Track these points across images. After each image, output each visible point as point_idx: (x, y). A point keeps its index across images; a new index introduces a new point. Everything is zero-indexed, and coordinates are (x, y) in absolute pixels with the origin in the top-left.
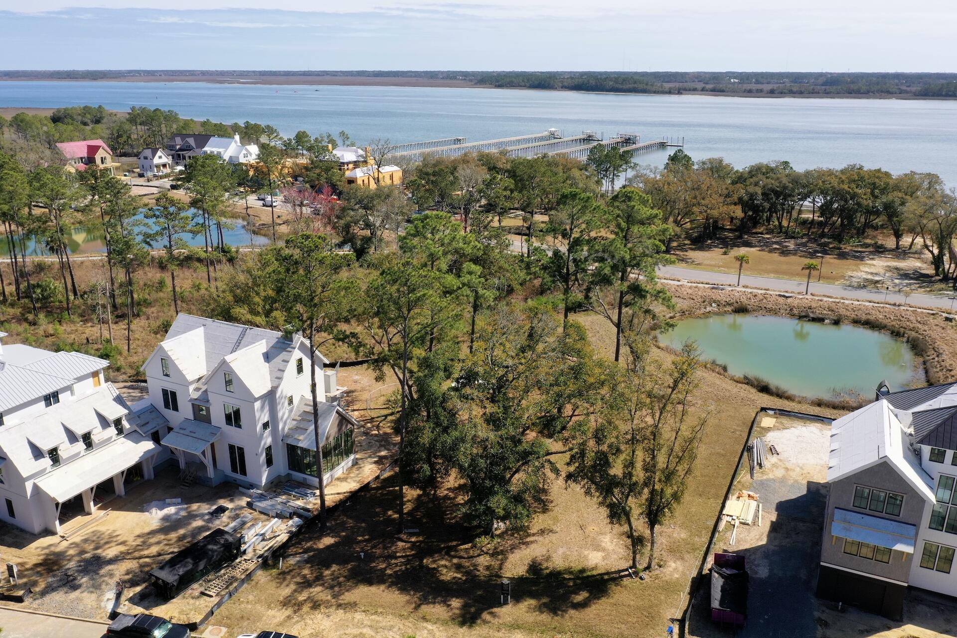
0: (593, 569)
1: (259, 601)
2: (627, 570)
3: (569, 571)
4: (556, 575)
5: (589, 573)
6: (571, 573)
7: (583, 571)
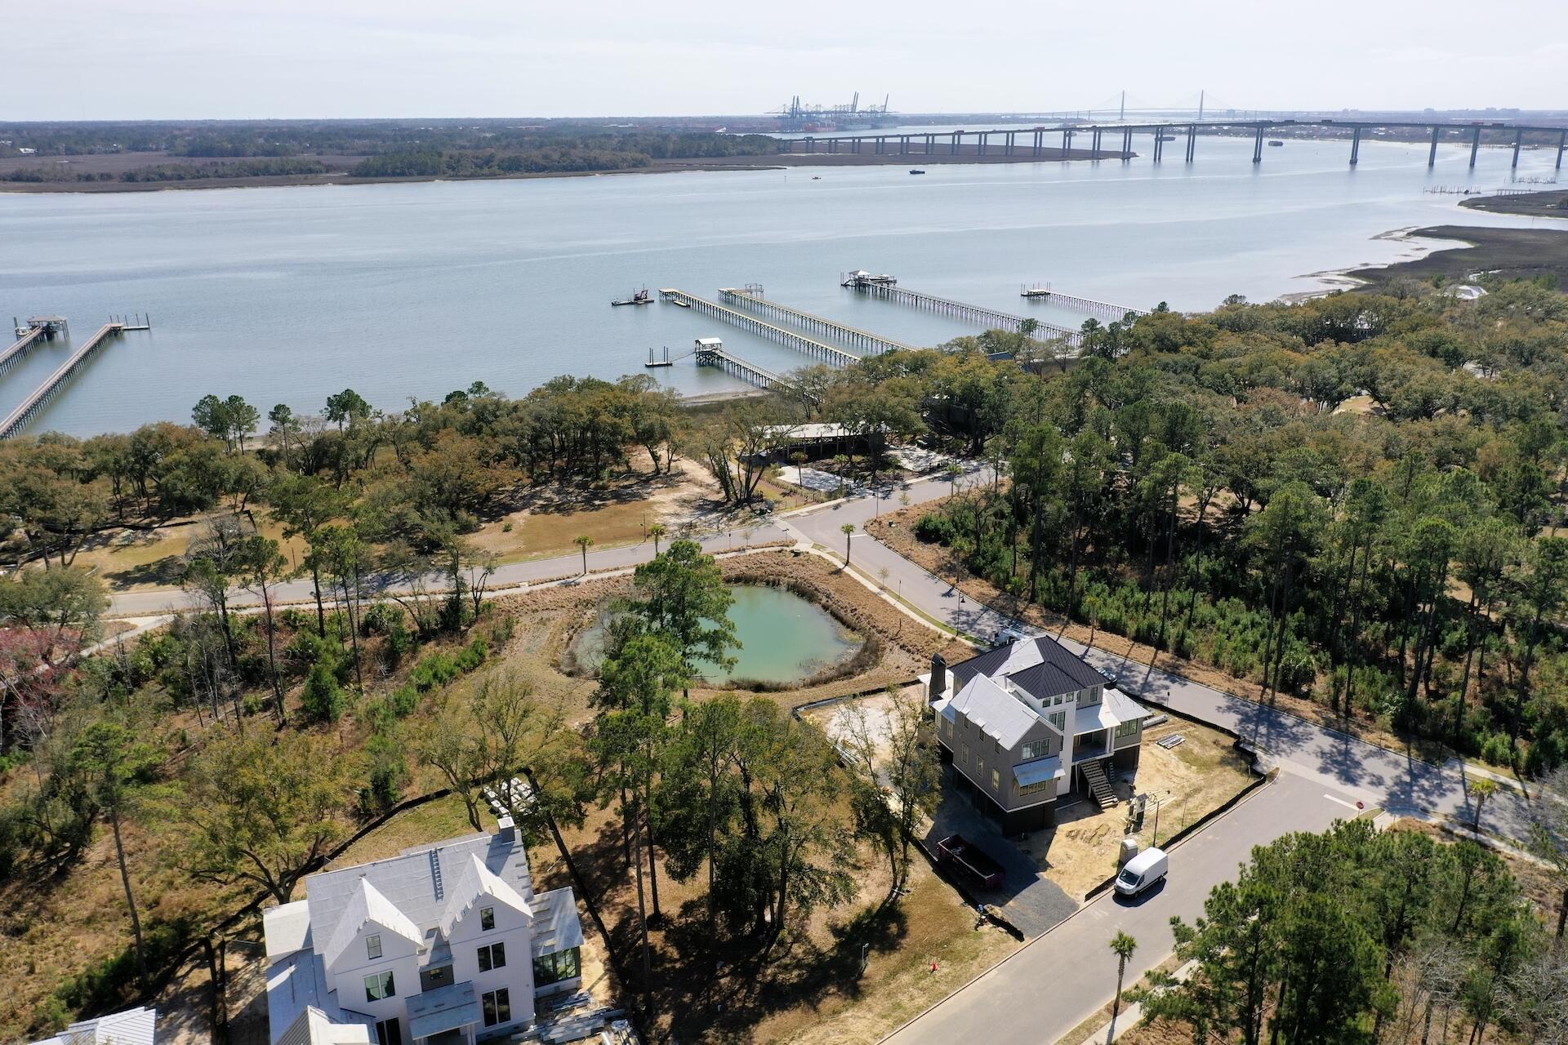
0: (873, 907)
2: (892, 892)
3: (860, 918)
4: (857, 925)
5: (875, 911)
6: (863, 918)
7: (869, 912)
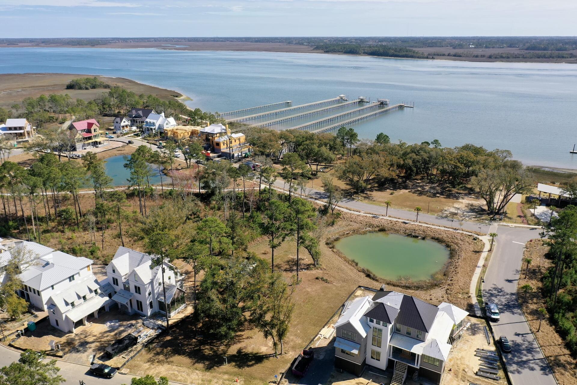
0: (261, 353)
1: (141, 360)
2: (273, 354)
3: (251, 353)
4: (246, 355)
5: (259, 355)
6: (252, 354)
7: (257, 353)
